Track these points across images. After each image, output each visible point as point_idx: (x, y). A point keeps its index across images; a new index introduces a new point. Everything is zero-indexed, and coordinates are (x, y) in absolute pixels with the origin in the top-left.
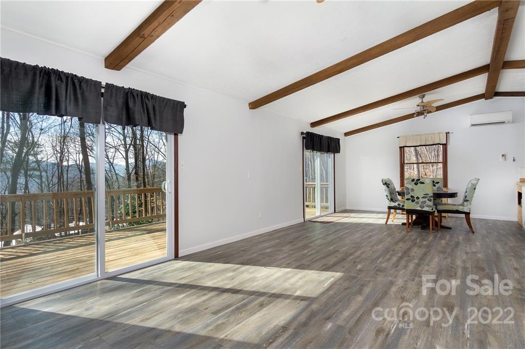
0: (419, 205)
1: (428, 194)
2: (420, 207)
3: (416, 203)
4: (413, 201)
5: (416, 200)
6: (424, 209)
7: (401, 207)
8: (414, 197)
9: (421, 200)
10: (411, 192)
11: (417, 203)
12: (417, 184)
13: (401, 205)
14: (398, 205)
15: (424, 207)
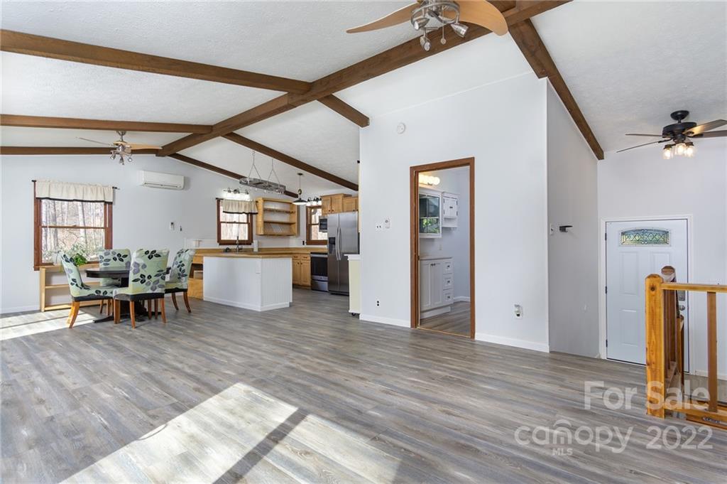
0: (150, 287)
1: (162, 271)
2: (152, 289)
3: (146, 284)
4: (142, 282)
5: (147, 280)
6: (155, 292)
7: (101, 294)
8: (144, 276)
9: (154, 279)
10: (141, 270)
11: (149, 284)
12: (152, 257)
13: (102, 291)
14: (96, 292)
15: (156, 288)
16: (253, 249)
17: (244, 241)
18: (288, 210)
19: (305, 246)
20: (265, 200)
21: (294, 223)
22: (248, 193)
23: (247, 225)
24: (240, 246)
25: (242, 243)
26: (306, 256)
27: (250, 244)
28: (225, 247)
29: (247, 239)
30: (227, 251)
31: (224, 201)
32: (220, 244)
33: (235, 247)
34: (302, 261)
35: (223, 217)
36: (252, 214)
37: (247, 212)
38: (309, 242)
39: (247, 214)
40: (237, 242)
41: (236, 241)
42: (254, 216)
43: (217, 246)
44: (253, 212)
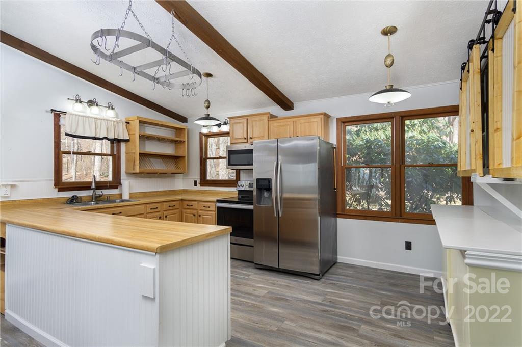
16: (121, 195)
17: (107, 182)
18: (173, 137)
19: (198, 187)
20: (142, 123)
21: (184, 157)
22: (113, 109)
23: (110, 158)
24: (99, 192)
25: (100, 186)
26: (207, 204)
27: (116, 187)
28: (69, 194)
29: (110, 178)
30: (73, 201)
31: (67, 115)
32: (60, 190)
33: (88, 193)
34: (201, 212)
35: (66, 143)
36: (119, 141)
37: (111, 136)
38: (204, 182)
39: (113, 141)
40: (93, 186)
41: (91, 183)
42: (123, 145)
43: (55, 194)
44: (121, 138)
